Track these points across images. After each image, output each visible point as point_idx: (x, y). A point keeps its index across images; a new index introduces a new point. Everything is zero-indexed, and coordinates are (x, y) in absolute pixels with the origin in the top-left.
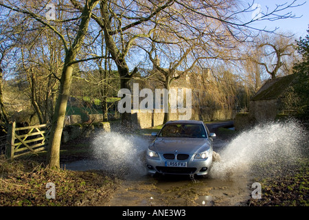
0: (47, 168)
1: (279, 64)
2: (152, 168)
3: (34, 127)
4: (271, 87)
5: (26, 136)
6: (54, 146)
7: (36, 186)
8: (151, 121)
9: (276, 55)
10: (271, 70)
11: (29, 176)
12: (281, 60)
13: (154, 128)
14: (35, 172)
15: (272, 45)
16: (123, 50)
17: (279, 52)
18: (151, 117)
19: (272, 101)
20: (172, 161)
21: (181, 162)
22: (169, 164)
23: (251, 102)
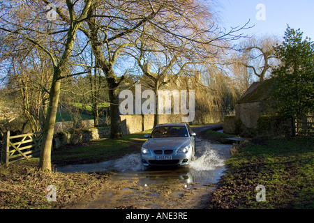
0: (40, 171)
1: (266, 67)
2: (145, 162)
3: (27, 135)
4: (255, 90)
5: (20, 143)
6: (45, 152)
7: (30, 186)
8: (141, 125)
9: (263, 58)
10: (259, 72)
11: (24, 178)
12: (268, 63)
13: (144, 132)
14: (29, 174)
15: (259, 48)
16: (110, 60)
17: (266, 55)
18: (141, 121)
19: (255, 104)
20: (160, 155)
21: (167, 156)
22: (159, 157)
23: (237, 105)
